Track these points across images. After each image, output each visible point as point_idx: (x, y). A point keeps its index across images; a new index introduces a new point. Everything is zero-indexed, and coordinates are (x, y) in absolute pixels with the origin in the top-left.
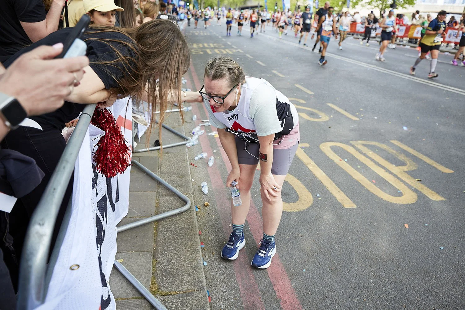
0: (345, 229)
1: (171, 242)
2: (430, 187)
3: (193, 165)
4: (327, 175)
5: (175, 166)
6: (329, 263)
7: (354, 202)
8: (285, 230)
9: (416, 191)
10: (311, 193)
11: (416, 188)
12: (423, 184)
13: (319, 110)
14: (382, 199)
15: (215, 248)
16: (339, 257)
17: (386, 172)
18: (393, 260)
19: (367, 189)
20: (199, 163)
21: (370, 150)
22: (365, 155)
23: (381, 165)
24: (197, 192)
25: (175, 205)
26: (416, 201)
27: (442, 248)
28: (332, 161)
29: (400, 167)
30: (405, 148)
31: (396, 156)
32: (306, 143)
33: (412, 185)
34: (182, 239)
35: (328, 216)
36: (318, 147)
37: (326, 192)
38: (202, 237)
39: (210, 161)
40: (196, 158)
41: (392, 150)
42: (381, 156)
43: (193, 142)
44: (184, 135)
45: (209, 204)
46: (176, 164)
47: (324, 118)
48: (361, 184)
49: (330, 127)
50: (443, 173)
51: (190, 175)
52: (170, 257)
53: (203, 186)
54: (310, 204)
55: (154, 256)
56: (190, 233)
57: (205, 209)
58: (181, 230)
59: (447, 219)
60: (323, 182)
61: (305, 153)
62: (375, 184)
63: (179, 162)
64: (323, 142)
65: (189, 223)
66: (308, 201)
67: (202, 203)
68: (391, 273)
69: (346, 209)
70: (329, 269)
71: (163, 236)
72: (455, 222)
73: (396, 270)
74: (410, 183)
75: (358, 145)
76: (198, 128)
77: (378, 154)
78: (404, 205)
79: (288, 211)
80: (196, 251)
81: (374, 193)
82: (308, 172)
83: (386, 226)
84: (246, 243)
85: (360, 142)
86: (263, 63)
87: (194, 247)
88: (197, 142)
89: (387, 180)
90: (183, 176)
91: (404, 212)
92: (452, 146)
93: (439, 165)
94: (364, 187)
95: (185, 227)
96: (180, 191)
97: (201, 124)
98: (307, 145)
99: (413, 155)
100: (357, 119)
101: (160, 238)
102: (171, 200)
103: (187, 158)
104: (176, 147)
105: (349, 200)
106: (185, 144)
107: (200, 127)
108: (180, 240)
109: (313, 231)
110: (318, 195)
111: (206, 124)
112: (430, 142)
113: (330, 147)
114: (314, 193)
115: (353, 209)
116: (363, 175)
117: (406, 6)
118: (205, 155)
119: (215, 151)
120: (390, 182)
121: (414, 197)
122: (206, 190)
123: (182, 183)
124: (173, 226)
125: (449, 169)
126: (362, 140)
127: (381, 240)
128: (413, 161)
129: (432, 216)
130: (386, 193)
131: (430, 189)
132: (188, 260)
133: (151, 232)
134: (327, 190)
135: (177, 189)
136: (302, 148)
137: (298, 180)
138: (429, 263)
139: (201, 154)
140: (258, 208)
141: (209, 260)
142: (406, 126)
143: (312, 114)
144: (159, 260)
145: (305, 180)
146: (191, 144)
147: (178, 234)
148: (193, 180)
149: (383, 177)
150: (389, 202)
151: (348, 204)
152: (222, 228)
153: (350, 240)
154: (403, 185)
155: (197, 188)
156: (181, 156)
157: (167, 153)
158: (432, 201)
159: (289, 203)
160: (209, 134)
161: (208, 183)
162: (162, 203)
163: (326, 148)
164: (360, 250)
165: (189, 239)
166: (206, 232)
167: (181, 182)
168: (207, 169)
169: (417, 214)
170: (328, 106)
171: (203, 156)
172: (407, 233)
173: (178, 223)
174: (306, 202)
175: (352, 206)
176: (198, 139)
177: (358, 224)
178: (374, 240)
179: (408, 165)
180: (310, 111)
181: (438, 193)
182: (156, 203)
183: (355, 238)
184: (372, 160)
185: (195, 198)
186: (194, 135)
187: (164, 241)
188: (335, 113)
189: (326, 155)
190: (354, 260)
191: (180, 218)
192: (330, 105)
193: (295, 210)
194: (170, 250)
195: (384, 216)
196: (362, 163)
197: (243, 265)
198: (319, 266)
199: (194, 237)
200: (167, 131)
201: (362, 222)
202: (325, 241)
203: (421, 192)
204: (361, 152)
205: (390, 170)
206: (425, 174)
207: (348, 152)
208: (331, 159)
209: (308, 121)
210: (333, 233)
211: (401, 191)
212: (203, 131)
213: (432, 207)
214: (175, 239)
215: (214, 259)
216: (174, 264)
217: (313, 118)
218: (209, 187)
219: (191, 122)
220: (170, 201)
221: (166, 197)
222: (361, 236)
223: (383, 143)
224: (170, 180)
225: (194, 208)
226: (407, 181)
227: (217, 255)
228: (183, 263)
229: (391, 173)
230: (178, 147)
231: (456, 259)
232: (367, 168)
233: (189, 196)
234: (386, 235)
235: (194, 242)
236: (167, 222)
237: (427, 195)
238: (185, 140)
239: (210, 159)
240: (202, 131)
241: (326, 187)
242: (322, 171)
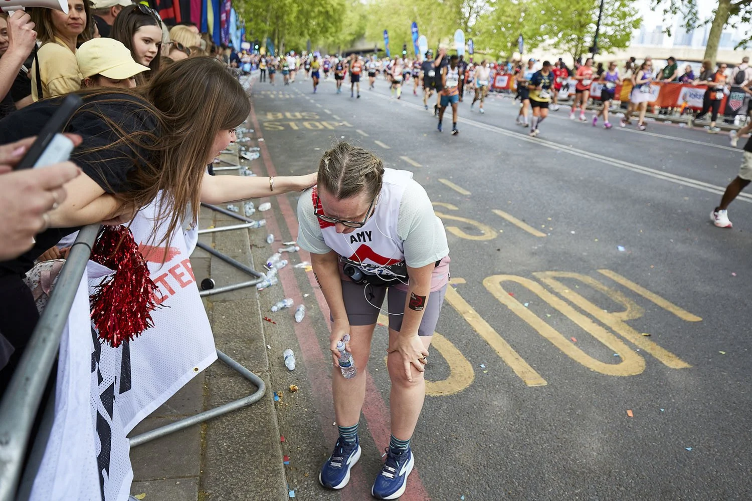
0: (529, 423)
1: (231, 458)
2: (665, 347)
3: (269, 320)
4: (496, 330)
5: (237, 324)
6: (504, 482)
7: (542, 376)
8: (428, 429)
9: (643, 353)
10: (471, 363)
11: (643, 348)
12: (654, 341)
13: (481, 222)
14: (588, 369)
15: (309, 465)
16: (521, 471)
17: (594, 322)
18: (610, 472)
19: (563, 352)
20: (279, 317)
21: (565, 287)
22: (557, 294)
23: (585, 312)
24: (276, 368)
25: (238, 392)
26: (644, 371)
27: (689, 449)
28: (504, 307)
29: (615, 314)
30: (623, 281)
31: (609, 296)
32: (461, 277)
33: (636, 343)
34: (249, 452)
35: (500, 402)
36: (481, 283)
37: (495, 360)
38: (286, 447)
39: (298, 312)
40: (275, 309)
41: (601, 286)
42: (583, 296)
43: (268, 281)
44: (252, 268)
45: (297, 387)
46: (240, 320)
47: (489, 234)
48: (553, 344)
49: (499, 250)
50: (685, 321)
51: (264, 339)
52: (229, 485)
53: (287, 357)
54: (470, 382)
55: (201, 485)
56: (265, 440)
57: (291, 398)
58: (249, 437)
59: (695, 400)
60: (489, 343)
61: (459, 293)
62: (576, 344)
63: (245, 316)
64: (487, 275)
65: (262, 422)
66: (467, 377)
67: (285, 387)
68: (608, 496)
69: (530, 387)
70: (504, 494)
71: (218, 448)
72: (707, 404)
73: (616, 489)
74: (632, 341)
75: (545, 278)
76: (276, 257)
77: (579, 294)
78: (624, 378)
79: (433, 395)
80: (276, 473)
81: (575, 359)
82: (465, 327)
83: (597, 414)
84: (363, 455)
85: (548, 273)
86: (386, 144)
87: (272, 465)
88: (276, 280)
89: (595, 336)
90: (251, 340)
91: (624, 389)
92: (697, 277)
93: (678, 308)
94: (559, 349)
95: (256, 430)
96: (246, 367)
97: (281, 250)
98: (462, 281)
99: (635, 293)
100: (544, 235)
101: (211, 452)
102: (230, 382)
103: (259, 308)
104: (240, 290)
105: (534, 372)
106: (254, 285)
107: (280, 254)
108: (247, 455)
109: (477, 428)
110: (483, 366)
111: (291, 249)
112: (662, 271)
113: (500, 283)
114: (475, 363)
115: (541, 387)
116: (556, 329)
117: (615, 49)
118: (289, 302)
119: (306, 295)
120: (600, 339)
121: (640, 364)
122: (291, 364)
123: (251, 353)
124: (235, 430)
125: (695, 315)
126: (552, 271)
127: (589, 440)
128: (637, 303)
129: (671, 396)
130: (595, 358)
131: (665, 348)
132: (261, 490)
133: (196, 442)
134: (498, 356)
135: (242, 364)
136: (453, 286)
137: (448, 341)
138: (669, 475)
139: (282, 301)
140: (382, 393)
141: (298, 487)
142: (623, 245)
143: (468, 229)
144: (210, 492)
145: (460, 341)
146: (265, 283)
147: (244, 443)
148: (269, 347)
149: (588, 331)
150: (599, 373)
151: (533, 379)
152: (321, 429)
153: (538, 442)
154: (621, 344)
155: (276, 360)
156: (248, 305)
157: (224, 301)
158: (670, 369)
159: (434, 381)
160: (297, 266)
161: (294, 351)
162: (214, 389)
163: (494, 284)
164: (555, 457)
165: (263, 451)
166: (293, 437)
167: (249, 351)
168: (292, 327)
169: (647, 393)
170: (495, 214)
171: (286, 304)
172: (631, 426)
173: (243, 424)
174: (463, 379)
175: (539, 382)
176: (277, 275)
177: (550, 414)
178: (578, 439)
179: (629, 309)
180: (465, 223)
181: (679, 356)
182: (205, 389)
183: (546, 438)
184: (570, 303)
185: (273, 378)
186: (270, 268)
187: (218, 457)
188: (507, 225)
189: (494, 297)
190: (547, 475)
191: (247, 414)
192: (498, 212)
193: (446, 393)
194: (230, 473)
195: (592, 398)
196: (554, 308)
197: (358, 493)
198: (488, 488)
199: (272, 448)
200: (223, 263)
201: (556, 409)
202: (497, 444)
203: (651, 355)
204: (551, 291)
205: (600, 319)
206: (656, 324)
207: (530, 291)
208: (503, 302)
209: (462, 240)
210: (510, 431)
211: (619, 354)
212: (286, 262)
213: (669, 379)
214: (238, 453)
215: (307, 485)
216: (237, 497)
217: (470, 234)
218: (296, 359)
219: (264, 247)
220: (230, 385)
221: (223, 379)
222: (555, 433)
223: (587, 274)
224: (230, 348)
225: (271, 396)
226: (628, 337)
227: (312, 477)
228: (252, 494)
229: (601, 324)
230: (242, 291)
231: (713, 466)
232: (562, 317)
233: (262, 375)
234: (597, 430)
235: (272, 457)
236: (224, 423)
237: (660, 359)
238: (254, 278)
239: (299, 310)
240: (283, 261)
241: (495, 351)
242: (487, 325)
